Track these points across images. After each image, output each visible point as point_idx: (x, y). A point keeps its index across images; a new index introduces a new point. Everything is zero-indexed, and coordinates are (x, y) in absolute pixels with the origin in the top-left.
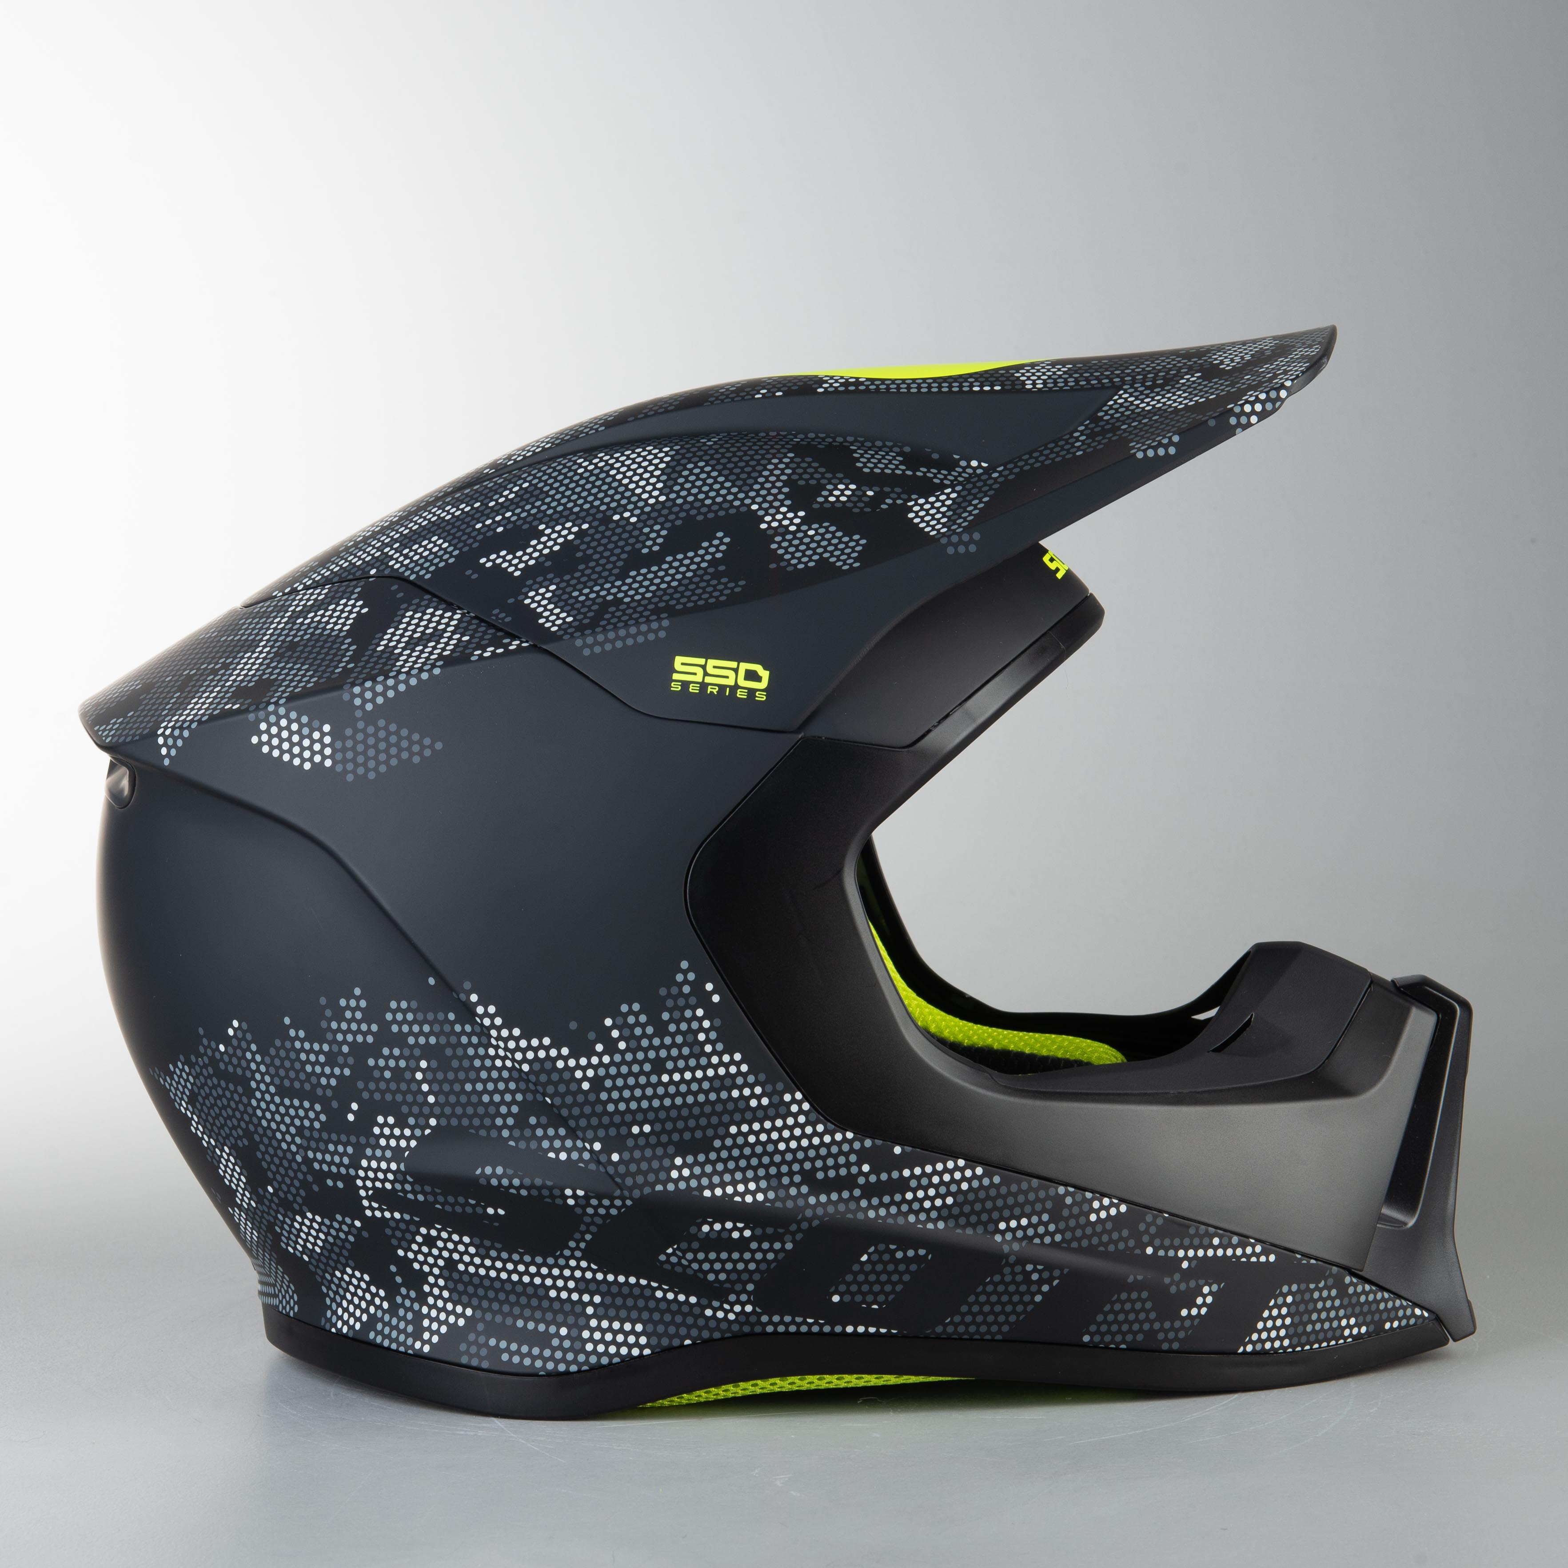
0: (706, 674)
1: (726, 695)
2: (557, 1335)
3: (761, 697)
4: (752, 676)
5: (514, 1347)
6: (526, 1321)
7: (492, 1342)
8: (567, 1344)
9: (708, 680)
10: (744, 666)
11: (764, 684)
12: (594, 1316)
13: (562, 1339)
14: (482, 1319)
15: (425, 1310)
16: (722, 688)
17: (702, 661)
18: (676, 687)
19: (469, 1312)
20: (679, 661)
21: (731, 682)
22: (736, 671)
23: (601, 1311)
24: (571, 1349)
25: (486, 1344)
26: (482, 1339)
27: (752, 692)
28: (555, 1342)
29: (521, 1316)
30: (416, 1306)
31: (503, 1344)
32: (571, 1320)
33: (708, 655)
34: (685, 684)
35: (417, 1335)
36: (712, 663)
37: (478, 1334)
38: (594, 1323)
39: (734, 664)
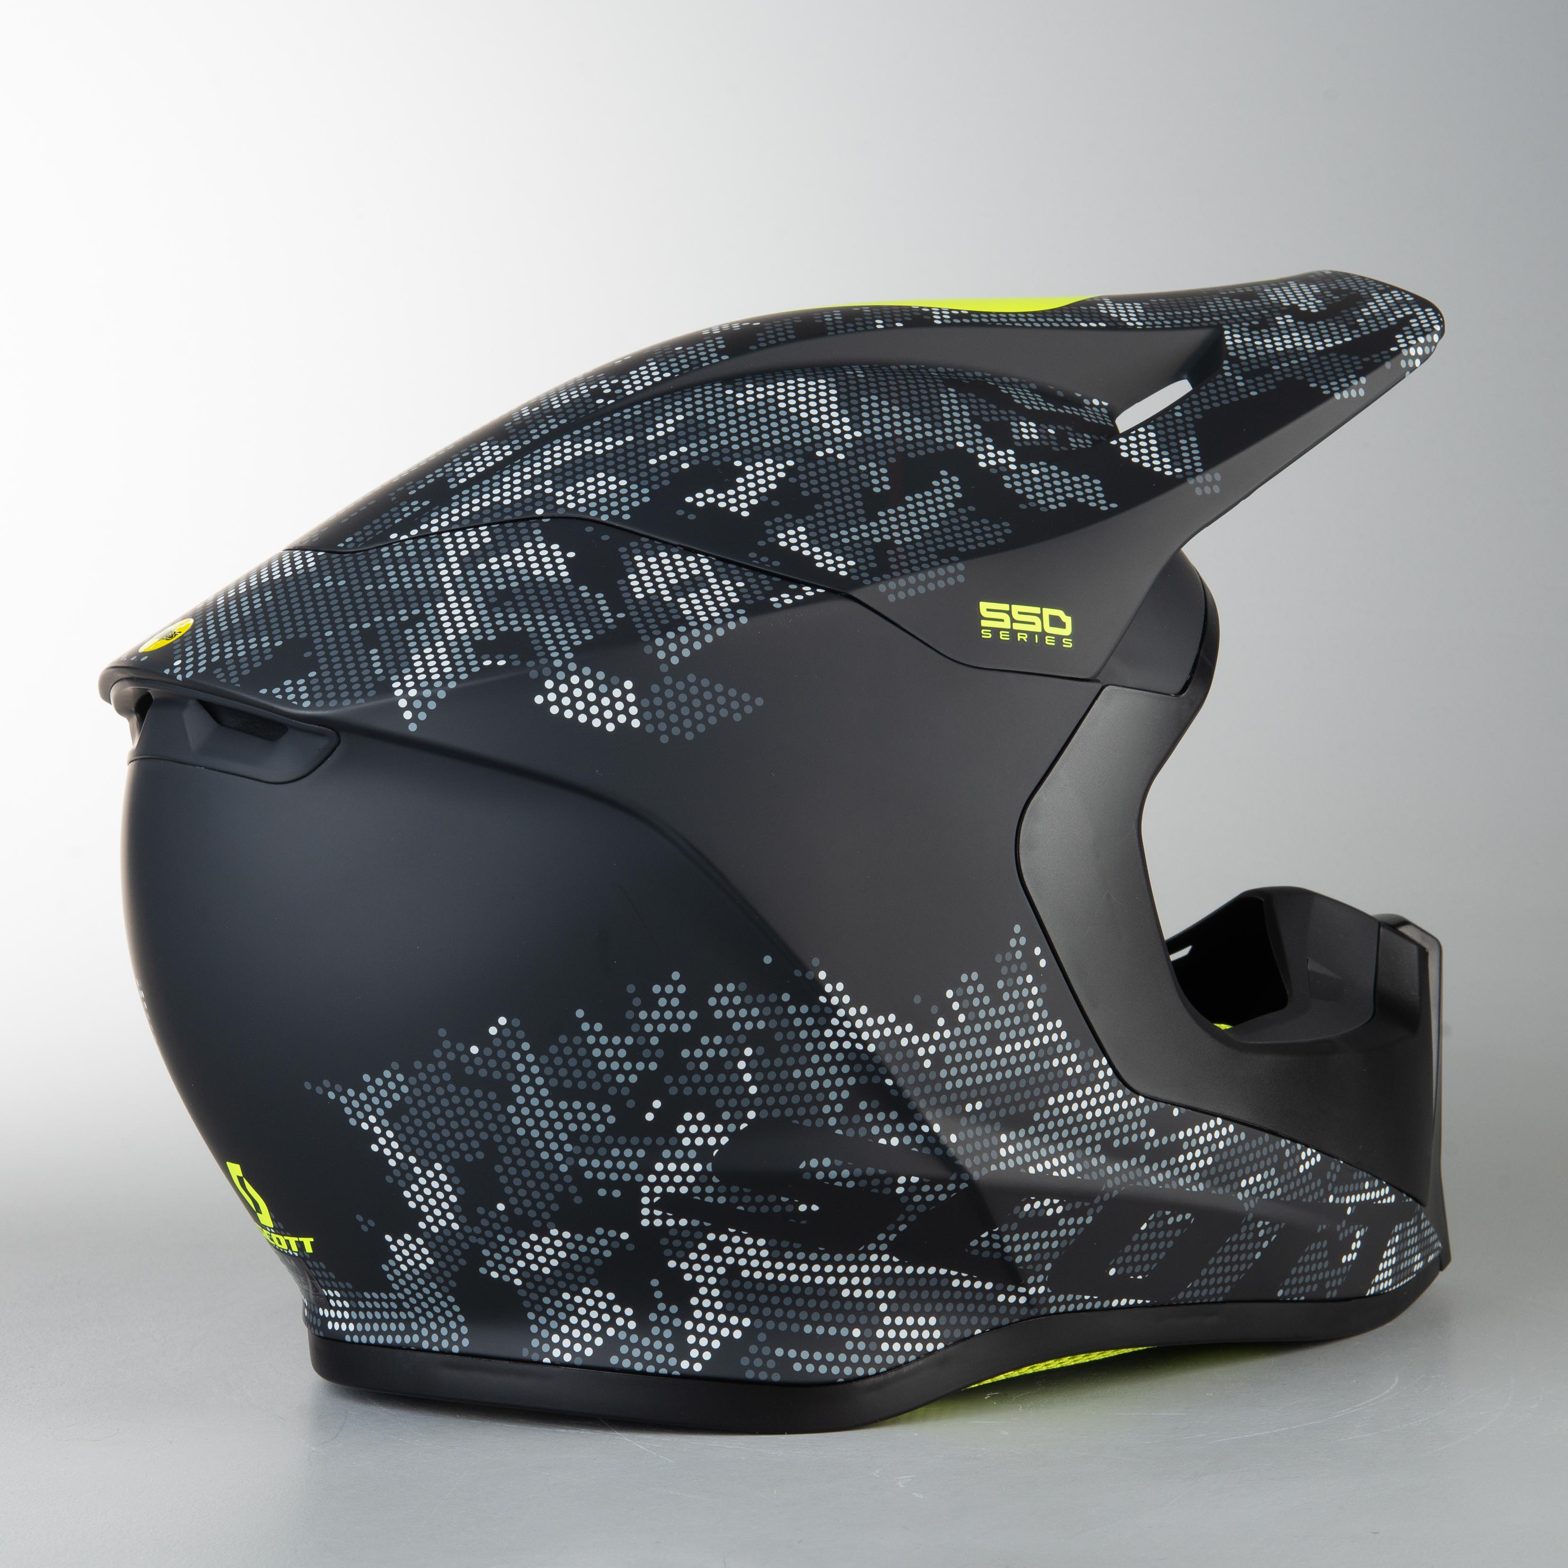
0: (1013, 621)
1: (1036, 641)
2: (850, 1337)
3: (1068, 644)
4: (1056, 622)
5: (805, 1355)
6: (815, 1325)
7: (779, 1352)
8: (862, 1346)
9: (1016, 626)
10: (1048, 612)
11: (1067, 631)
12: (888, 1313)
13: (856, 1341)
14: (763, 1329)
15: (689, 1325)
16: (1031, 634)
17: (1006, 607)
18: (987, 635)
19: (746, 1322)
20: (984, 606)
21: (1037, 628)
22: (1040, 616)
23: (895, 1307)
24: (867, 1351)
25: (773, 1355)
26: (766, 1351)
27: (1059, 638)
28: (849, 1345)
29: (809, 1321)
30: (677, 1322)
31: (792, 1353)
32: (863, 1320)
33: (1012, 600)
34: (996, 631)
35: (682, 1352)
36: (1016, 608)
37: (760, 1345)
38: (887, 1321)
39: (1037, 610)
